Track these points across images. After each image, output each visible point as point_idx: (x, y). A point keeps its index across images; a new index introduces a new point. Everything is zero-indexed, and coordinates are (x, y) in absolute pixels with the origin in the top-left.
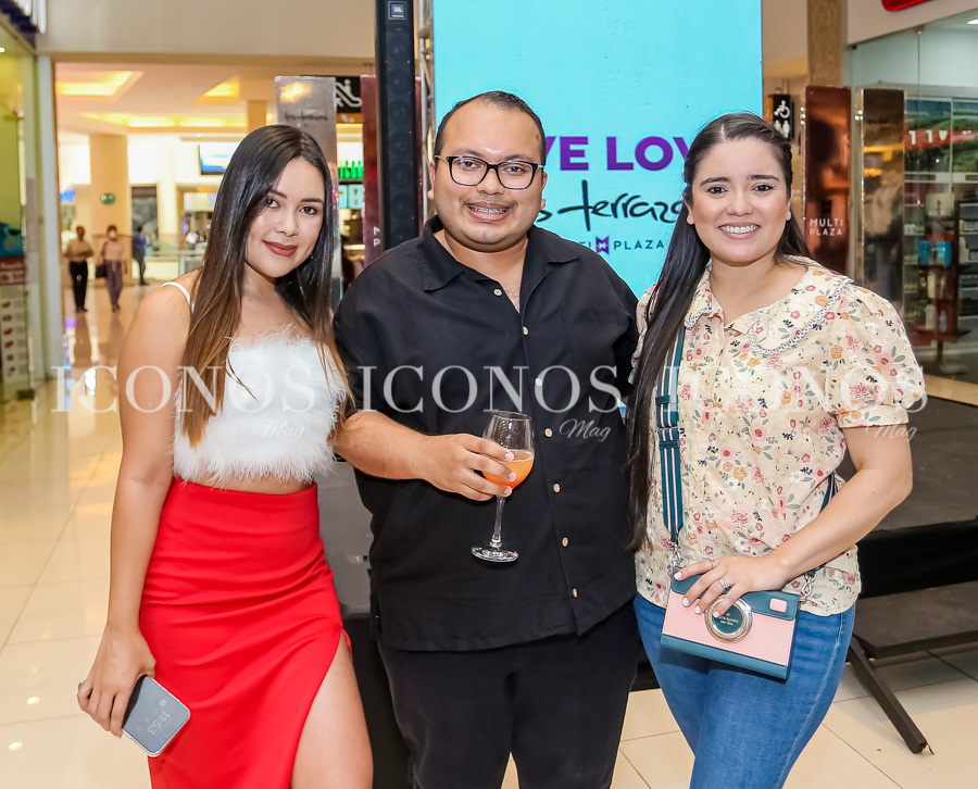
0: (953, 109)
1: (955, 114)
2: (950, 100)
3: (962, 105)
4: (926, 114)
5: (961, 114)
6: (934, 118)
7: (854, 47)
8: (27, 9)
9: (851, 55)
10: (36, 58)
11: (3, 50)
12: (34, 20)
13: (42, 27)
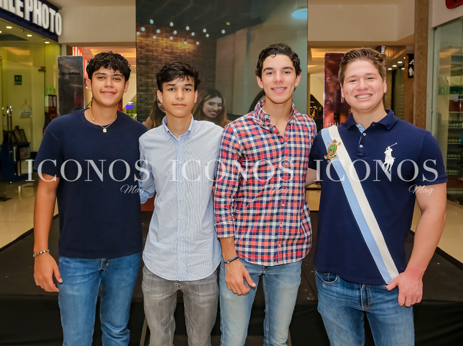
7: (435, 29)
8: (46, 27)
9: (434, 33)
10: (61, 46)
11: (48, 43)
12: (52, 30)
13: (59, 33)
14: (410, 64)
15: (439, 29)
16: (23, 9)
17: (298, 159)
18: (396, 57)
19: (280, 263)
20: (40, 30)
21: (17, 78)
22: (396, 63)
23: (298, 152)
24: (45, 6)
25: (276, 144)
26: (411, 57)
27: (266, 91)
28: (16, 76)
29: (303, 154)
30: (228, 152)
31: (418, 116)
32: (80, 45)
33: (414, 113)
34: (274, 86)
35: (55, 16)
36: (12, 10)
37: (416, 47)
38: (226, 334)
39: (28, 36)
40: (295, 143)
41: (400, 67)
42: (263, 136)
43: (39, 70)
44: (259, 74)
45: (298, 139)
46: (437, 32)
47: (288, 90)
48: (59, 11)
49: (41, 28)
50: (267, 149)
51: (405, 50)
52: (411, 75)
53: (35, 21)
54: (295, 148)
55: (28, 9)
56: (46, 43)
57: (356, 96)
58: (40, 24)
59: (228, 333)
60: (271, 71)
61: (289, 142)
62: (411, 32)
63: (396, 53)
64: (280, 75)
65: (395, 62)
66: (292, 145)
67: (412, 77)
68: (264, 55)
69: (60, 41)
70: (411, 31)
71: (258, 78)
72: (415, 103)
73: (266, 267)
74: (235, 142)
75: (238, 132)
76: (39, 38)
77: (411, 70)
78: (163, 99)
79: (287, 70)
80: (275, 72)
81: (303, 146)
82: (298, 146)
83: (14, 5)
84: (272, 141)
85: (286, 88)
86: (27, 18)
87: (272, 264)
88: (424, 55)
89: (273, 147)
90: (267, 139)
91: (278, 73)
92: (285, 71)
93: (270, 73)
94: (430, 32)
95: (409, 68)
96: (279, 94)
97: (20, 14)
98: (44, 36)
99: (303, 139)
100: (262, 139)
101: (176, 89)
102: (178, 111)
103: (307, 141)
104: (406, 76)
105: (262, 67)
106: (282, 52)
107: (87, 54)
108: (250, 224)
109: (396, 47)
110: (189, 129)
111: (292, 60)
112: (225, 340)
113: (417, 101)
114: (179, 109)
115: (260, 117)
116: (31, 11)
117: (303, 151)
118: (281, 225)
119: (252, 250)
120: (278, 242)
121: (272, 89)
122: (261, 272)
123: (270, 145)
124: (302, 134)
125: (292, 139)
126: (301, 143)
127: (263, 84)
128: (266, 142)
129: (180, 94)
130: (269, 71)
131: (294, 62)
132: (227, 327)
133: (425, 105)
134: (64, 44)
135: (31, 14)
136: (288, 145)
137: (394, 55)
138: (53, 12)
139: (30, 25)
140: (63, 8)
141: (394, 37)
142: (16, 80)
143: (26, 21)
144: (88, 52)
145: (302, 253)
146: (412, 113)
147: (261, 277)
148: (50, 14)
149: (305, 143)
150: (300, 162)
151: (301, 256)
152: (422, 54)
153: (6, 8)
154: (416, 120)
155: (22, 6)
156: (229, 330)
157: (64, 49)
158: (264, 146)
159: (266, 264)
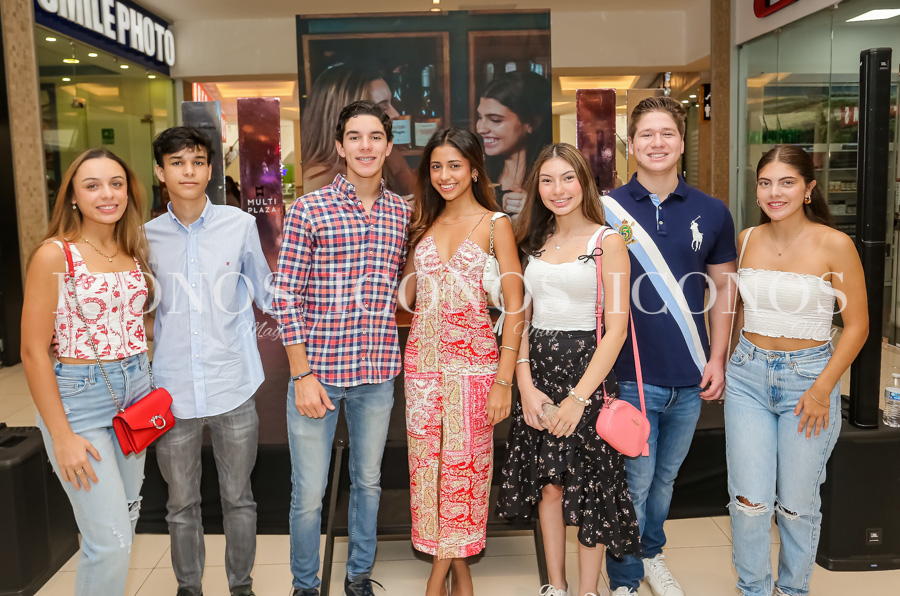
0: (831, 93)
1: (833, 96)
2: (827, 85)
3: (840, 88)
4: (806, 97)
5: (839, 96)
6: (812, 99)
7: (740, 47)
8: (150, 52)
9: (739, 54)
10: (174, 81)
11: (154, 77)
12: (160, 58)
13: (170, 62)
14: (707, 99)
15: (745, 47)
16: (114, 27)
17: (387, 247)
18: (686, 88)
19: (364, 381)
20: (141, 58)
21: (106, 134)
22: (687, 98)
23: (387, 239)
24: (148, 20)
25: (359, 226)
26: (707, 88)
27: (349, 160)
28: (104, 131)
29: (394, 242)
30: (298, 235)
31: (718, 176)
32: (202, 80)
33: (713, 173)
34: (360, 155)
35: (163, 36)
36: (98, 28)
37: (713, 75)
38: (299, 485)
39: (123, 67)
40: (384, 227)
41: (693, 103)
42: (343, 215)
43: (143, 121)
44: (340, 139)
45: (388, 223)
46: (743, 51)
47: (377, 161)
48: (170, 27)
49: (144, 55)
50: (347, 231)
51: (699, 78)
52: (707, 115)
53: (134, 45)
54: (384, 234)
55: (122, 26)
56: (150, 77)
57: (649, 155)
58: (141, 50)
59: (302, 482)
60: (356, 135)
61: (377, 226)
62: (707, 52)
63: (686, 83)
64: (369, 142)
65: (685, 96)
66: (380, 230)
67: (709, 119)
68: (347, 113)
69: (173, 74)
70: (705, 50)
71: (338, 144)
72: (713, 159)
73: (347, 388)
74: (306, 221)
75: (311, 208)
76: (139, 71)
77: (707, 109)
78: (165, 177)
79: (376, 135)
80: (361, 137)
81: (394, 232)
82: (388, 231)
83: (101, 21)
84: (354, 222)
85: (374, 158)
86: (122, 40)
87: (355, 384)
88: (725, 85)
89: (355, 230)
90: (348, 219)
91: (365, 138)
92: (374, 135)
93: (355, 138)
94: (733, 53)
95: (705, 105)
96: (367, 165)
97: (111, 35)
98: (148, 68)
99: (394, 225)
100: (341, 219)
101: (183, 163)
102: (188, 192)
103: (400, 226)
104: (700, 118)
105: (343, 131)
106: (369, 112)
107: (211, 92)
108: (328, 333)
109: (686, 74)
110: (202, 215)
111: (382, 122)
112: (299, 493)
113: (716, 155)
114: (189, 188)
115: (340, 190)
116: (128, 28)
117: (394, 239)
118: (364, 332)
119: (331, 368)
120: (361, 354)
121: (358, 159)
122: (340, 396)
123: (350, 227)
124: (394, 217)
125: (380, 222)
126: (391, 228)
127: (345, 151)
128: (345, 223)
129: (189, 169)
130: (354, 135)
131: (385, 126)
132: (300, 476)
133: (728, 160)
134: (179, 78)
135: (128, 33)
136: (375, 229)
137: (684, 86)
138: (160, 29)
139: (126, 51)
140: (175, 23)
141: (682, 60)
142: (104, 137)
143: (120, 45)
144: (212, 89)
145: (388, 373)
146: (709, 172)
147: (342, 401)
148: (156, 32)
149: (397, 229)
150: (389, 252)
151: (388, 377)
152: (721, 84)
153: (88, 25)
154: (715, 183)
155: (113, 22)
156: (303, 479)
157: (180, 87)
158: (343, 227)
159: (347, 384)
